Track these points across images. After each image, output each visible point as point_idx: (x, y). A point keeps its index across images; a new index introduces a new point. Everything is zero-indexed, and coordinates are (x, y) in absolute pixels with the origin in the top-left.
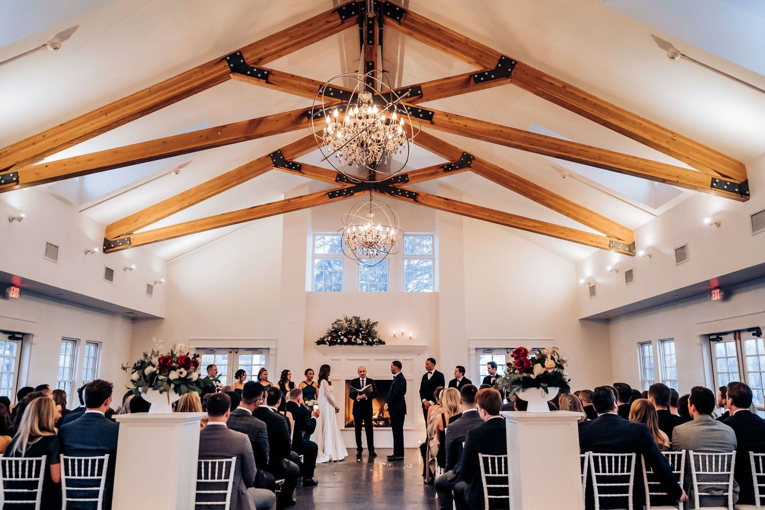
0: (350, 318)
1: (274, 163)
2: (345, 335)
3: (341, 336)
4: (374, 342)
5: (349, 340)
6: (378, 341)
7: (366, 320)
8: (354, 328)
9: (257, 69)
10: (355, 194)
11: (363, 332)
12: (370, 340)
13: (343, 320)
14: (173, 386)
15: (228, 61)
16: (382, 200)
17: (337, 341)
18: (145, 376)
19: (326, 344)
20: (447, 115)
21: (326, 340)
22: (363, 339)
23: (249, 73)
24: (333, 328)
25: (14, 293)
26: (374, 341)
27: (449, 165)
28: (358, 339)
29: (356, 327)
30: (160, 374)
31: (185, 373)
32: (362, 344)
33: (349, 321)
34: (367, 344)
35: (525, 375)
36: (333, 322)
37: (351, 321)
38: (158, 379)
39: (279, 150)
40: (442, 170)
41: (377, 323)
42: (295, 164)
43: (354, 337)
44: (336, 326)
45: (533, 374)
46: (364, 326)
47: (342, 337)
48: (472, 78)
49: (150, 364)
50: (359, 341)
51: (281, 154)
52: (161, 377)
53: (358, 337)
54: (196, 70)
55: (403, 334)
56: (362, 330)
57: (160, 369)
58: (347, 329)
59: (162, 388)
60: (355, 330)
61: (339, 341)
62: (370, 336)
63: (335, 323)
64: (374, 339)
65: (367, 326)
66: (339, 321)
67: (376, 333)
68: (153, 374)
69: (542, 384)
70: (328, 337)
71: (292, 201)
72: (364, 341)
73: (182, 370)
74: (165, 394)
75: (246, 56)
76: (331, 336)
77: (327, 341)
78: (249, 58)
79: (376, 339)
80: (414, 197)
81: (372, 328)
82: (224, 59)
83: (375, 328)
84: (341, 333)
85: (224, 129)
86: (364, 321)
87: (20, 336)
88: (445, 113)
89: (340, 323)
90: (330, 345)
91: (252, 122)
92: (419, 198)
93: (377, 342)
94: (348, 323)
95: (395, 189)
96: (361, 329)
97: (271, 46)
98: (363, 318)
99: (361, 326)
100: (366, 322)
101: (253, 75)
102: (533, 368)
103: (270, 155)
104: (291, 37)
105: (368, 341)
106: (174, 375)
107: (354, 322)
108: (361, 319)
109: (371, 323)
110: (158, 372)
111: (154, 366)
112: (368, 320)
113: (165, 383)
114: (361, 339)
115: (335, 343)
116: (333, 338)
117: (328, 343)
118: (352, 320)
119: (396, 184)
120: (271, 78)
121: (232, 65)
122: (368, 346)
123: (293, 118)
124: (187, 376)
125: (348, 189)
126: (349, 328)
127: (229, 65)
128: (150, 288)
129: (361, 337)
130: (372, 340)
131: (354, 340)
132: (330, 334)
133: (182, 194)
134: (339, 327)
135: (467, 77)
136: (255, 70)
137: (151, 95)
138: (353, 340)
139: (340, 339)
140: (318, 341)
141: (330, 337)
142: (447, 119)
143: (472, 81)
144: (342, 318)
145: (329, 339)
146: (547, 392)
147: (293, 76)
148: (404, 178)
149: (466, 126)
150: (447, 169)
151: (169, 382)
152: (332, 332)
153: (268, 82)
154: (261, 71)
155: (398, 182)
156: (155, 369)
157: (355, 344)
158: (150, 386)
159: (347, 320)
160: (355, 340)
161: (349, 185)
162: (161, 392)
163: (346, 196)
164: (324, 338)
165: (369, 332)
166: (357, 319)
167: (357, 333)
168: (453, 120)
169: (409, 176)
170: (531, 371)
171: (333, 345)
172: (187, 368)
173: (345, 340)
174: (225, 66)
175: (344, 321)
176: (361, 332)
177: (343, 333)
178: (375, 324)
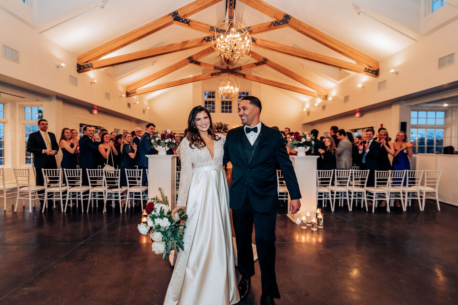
0: (218, 123)
1: (189, 61)
2: (217, 129)
5: (218, 130)
9: (185, 19)
10: (222, 74)
12: (226, 131)
14: (167, 145)
15: (172, 15)
16: (232, 77)
18: (156, 141)
20: (262, 40)
23: (181, 21)
25: (95, 112)
27: (258, 63)
29: (221, 126)
30: (162, 140)
31: (171, 140)
32: (223, 132)
34: (225, 132)
35: (298, 142)
37: (219, 124)
38: (161, 142)
39: (191, 56)
40: (255, 65)
42: (198, 62)
43: (220, 130)
45: (301, 141)
46: (224, 126)
48: (273, 24)
49: (157, 137)
51: (192, 58)
52: (162, 142)
53: (221, 130)
54: (159, 19)
57: (161, 138)
59: (163, 146)
65: (225, 126)
67: (228, 128)
68: (159, 141)
69: (305, 145)
71: (197, 77)
73: (170, 139)
74: (164, 147)
75: (179, 13)
78: (181, 14)
80: (244, 76)
82: (170, 14)
83: (227, 127)
85: (172, 46)
87: (99, 128)
88: (261, 39)
91: (183, 42)
92: (246, 76)
95: (237, 73)
97: (189, 8)
98: (223, 123)
99: (222, 126)
101: (183, 22)
102: (301, 140)
103: (188, 58)
104: (198, 4)
106: (167, 141)
107: (220, 124)
108: (222, 123)
110: (161, 140)
111: (159, 138)
112: (225, 124)
113: (164, 144)
119: (237, 71)
120: (190, 23)
121: (174, 17)
123: (200, 41)
124: (171, 141)
125: (219, 72)
126: (218, 126)
127: (173, 17)
128: (144, 111)
129: (222, 130)
133: (155, 74)
135: (270, 23)
136: (184, 20)
137: (142, 30)
138: (219, 131)
142: (261, 42)
143: (273, 25)
146: (306, 148)
147: (199, 22)
148: (240, 68)
149: (269, 45)
150: (257, 64)
151: (165, 143)
153: (189, 25)
154: (186, 20)
155: (238, 70)
156: (160, 139)
158: (158, 145)
160: (220, 131)
161: (219, 71)
162: (163, 147)
163: (218, 75)
166: (221, 123)
167: (221, 128)
168: (265, 42)
169: (243, 67)
170: (300, 140)
172: (171, 138)
173: (217, 131)
174: (171, 18)
176: (222, 128)
177: (216, 128)
178: (228, 125)
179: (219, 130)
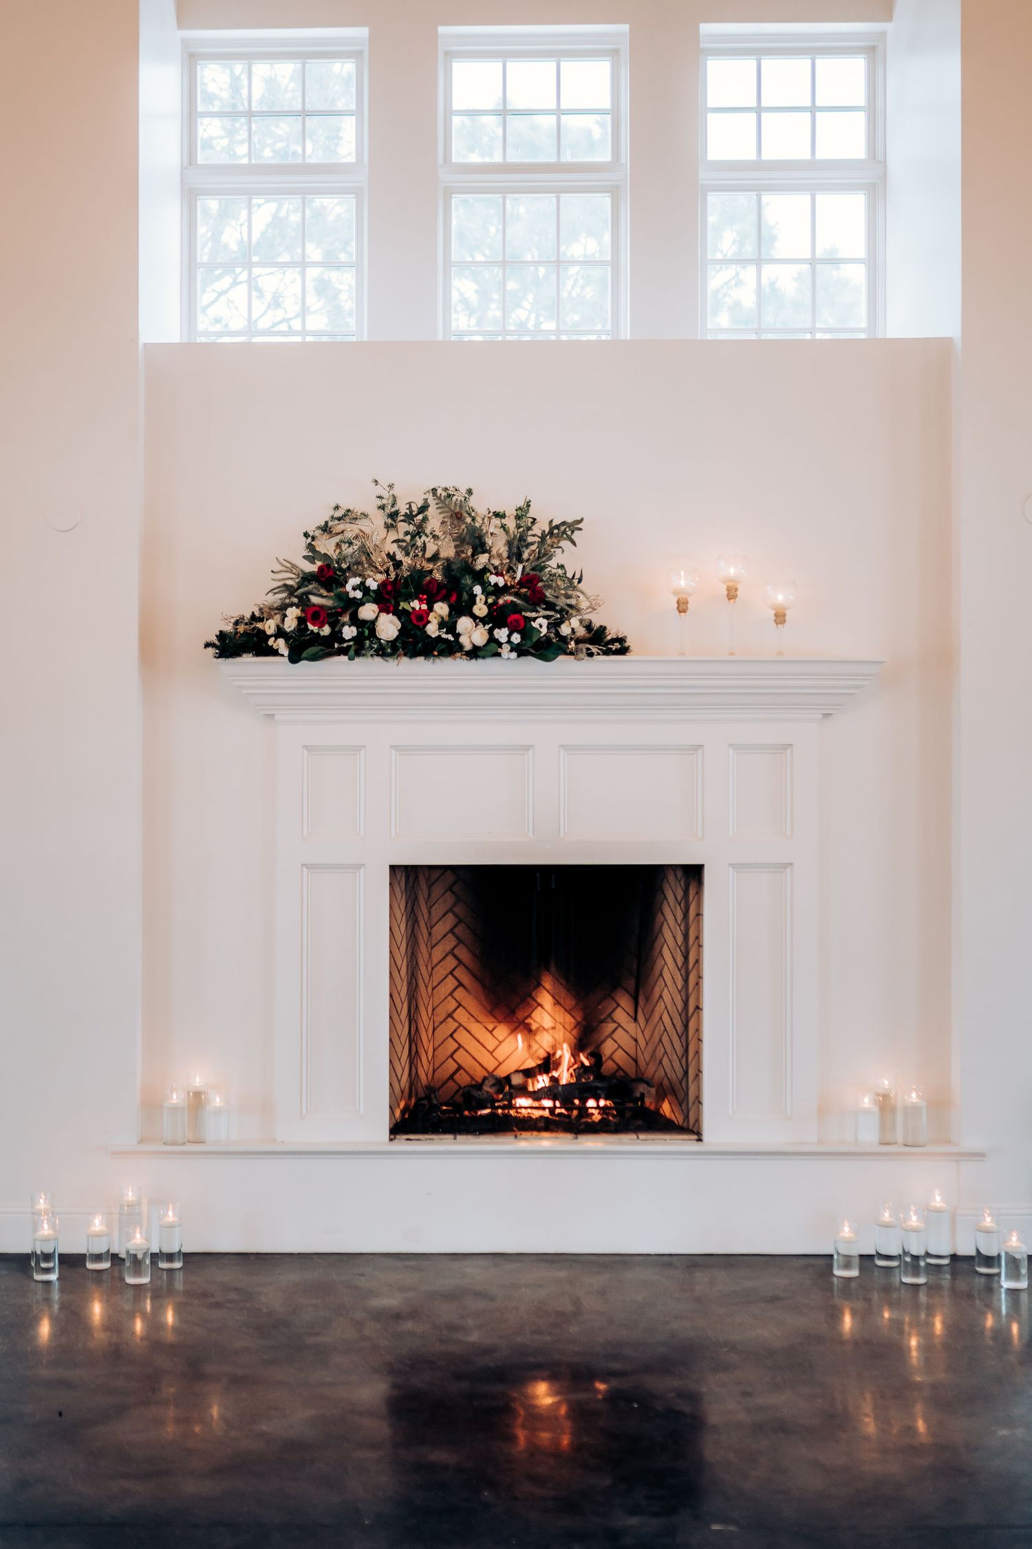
0: (410, 494)
2: (387, 598)
3: (359, 603)
4: (564, 640)
5: (414, 627)
6: (581, 632)
7: (511, 512)
8: (435, 558)
11: (493, 579)
12: (541, 625)
13: (370, 506)
17: (336, 636)
19: (275, 653)
21: (270, 626)
22: (496, 618)
24: (313, 553)
26: (565, 630)
28: (464, 623)
29: (448, 551)
32: (489, 650)
33: (409, 518)
34: (521, 651)
36: (311, 526)
37: (417, 516)
41: (575, 526)
43: (441, 609)
44: (327, 546)
46: (498, 545)
47: (368, 611)
50: (471, 633)
53: (462, 607)
55: (732, 594)
56: (485, 570)
58: (398, 565)
60: (448, 568)
61: (349, 632)
62: (537, 599)
63: (326, 529)
64: (564, 614)
65: (516, 549)
66: (348, 516)
67: (573, 582)
70: (283, 608)
72: (502, 634)
76: (303, 602)
77: (280, 633)
79: (575, 622)
81: (544, 555)
83: (565, 558)
84: (362, 587)
86: (503, 516)
89: (351, 530)
90: (294, 658)
93: (578, 642)
94: (403, 527)
96: (482, 560)
98: (493, 497)
99: (480, 546)
100: (511, 523)
105: (526, 632)
107: (435, 520)
108: (481, 505)
109: (541, 527)
112: (522, 512)
114: (483, 621)
115: (329, 647)
116: (312, 614)
117: (281, 645)
118: (424, 509)
122: (532, 664)
126: (407, 561)
129: (480, 609)
130: (555, 625)
131: (442, 625)
132: (297, 592)
134: (348, 550)
138: (432, 630)
139: (355, 621)
140: (222, 636)
141: (293, 613)
144: (363, 500)
145: (290, 624)
152: (307, 578)
157: (449, 648)
159: (394, 515)
160: (449, 625)
164: (261, 620)
165: (529, 581)
167: (456, 585)
171: (314, 658)
173: (388, 627)
175: (380, 519)
176: (479, 577)
177: (372, 584)
178: (563, 531)
179: (423, 618)
